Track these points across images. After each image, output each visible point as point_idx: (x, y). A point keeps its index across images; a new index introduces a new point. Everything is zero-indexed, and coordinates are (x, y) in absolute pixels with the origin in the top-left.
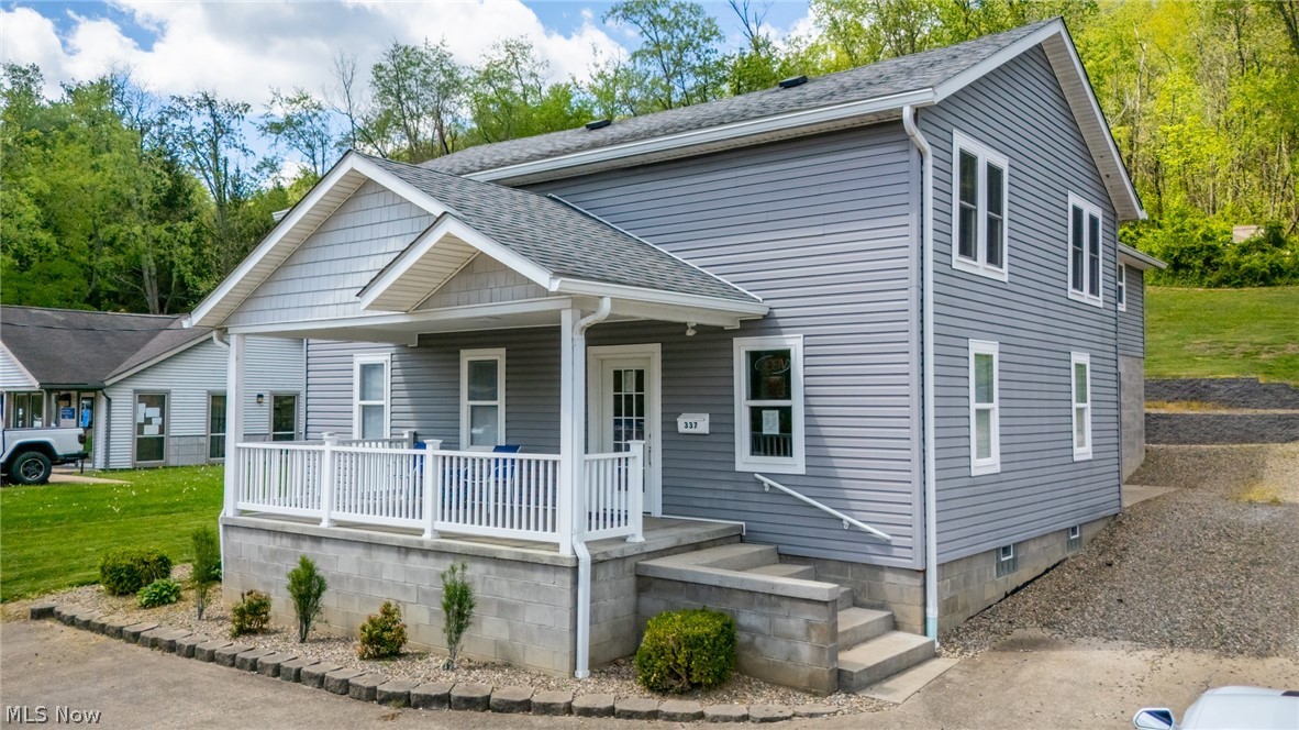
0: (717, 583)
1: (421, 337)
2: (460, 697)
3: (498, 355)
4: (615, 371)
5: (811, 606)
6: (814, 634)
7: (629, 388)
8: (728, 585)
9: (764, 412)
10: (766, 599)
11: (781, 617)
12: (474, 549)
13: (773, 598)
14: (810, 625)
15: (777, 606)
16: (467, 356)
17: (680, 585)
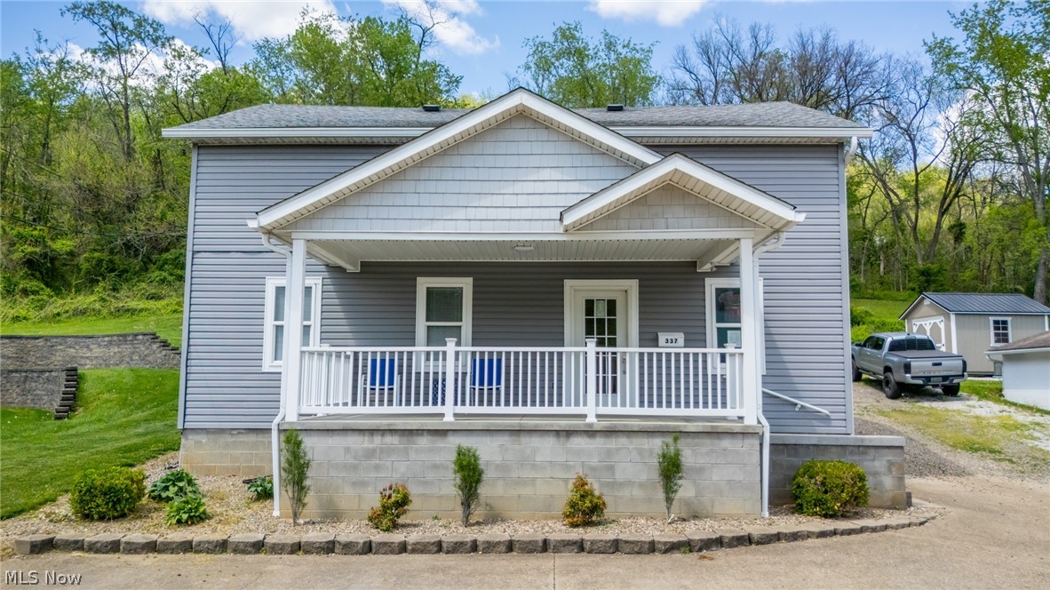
0: (816, 443)
1: (363, 264)
2: (733, 537)
3: (466, 284)
4: (587, 301)
5: (893, 450)
6: (894, 469)
7: (600, 312)
8: (825, 443)
9: (729, 332)
10: (856, 449)
11: (867, 461)
12: (655, 426)
13: (861, 448)
14: (891, 464)
15: (865, 453)
16: (424, 284)
17: (781, 447)
